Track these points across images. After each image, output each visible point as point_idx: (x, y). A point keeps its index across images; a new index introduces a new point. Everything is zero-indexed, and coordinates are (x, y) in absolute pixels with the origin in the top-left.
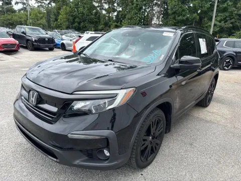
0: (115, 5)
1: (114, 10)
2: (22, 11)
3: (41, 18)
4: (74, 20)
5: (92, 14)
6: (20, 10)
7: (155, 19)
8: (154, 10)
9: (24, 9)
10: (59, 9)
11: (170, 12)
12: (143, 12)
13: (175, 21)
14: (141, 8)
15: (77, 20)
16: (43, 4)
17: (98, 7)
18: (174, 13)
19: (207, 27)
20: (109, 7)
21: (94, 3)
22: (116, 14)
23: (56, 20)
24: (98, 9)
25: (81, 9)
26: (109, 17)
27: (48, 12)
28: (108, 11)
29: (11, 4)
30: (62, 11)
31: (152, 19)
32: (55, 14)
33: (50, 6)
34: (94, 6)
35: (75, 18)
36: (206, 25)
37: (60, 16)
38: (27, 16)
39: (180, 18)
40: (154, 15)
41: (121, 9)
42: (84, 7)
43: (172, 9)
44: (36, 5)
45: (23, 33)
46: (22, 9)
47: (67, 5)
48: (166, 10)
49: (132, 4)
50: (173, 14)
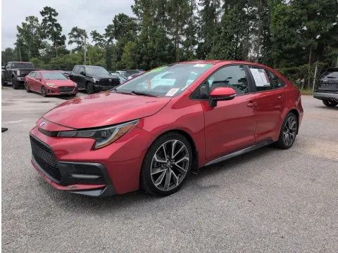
0: (196, 35)
1: (195, 43)
2: (76, 52)
3: (100, 58)
4: (141, 58)
5: (164, 50)
6: (74, 51)
7: (252, 51)
8: (250, 39)
9: (79, 49)
10: (123, 45)
11: (272, 39)
12: (234, 42)
13: (281, 52)
14: (232, 37)
15: (145, 57)
16: (102, 42)
17: (173, 39)
18: (279, 40)
19: (330, 57)
20: (188, 39)
21: (168, 36)
22: (196, 47)
23: (119, 59)
24: (173, 42)
25: (150, 44)
26: (187, 52)
27: (108, 51)
28: (186, 44)
29: (64, 44)
30: (126, 48)
31: (247, 51)
32: (117, 53)
33: (110, 43)
34: (167, 39)
35: (143, 55)
36: (330, 54)
37: (124, 55)
38: (83, 56)
39: (288, 46)
40: (250, 45)
41: (203, 41)
42: (154, 41)
43: (275, 36)
44: (93, 44)
45: (82, 73)
46: (76, 49)
47: (133, 40)
48: (267, 37)
49: (220, 33)
50: (277, 41)
